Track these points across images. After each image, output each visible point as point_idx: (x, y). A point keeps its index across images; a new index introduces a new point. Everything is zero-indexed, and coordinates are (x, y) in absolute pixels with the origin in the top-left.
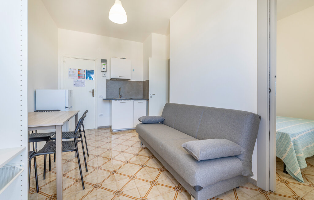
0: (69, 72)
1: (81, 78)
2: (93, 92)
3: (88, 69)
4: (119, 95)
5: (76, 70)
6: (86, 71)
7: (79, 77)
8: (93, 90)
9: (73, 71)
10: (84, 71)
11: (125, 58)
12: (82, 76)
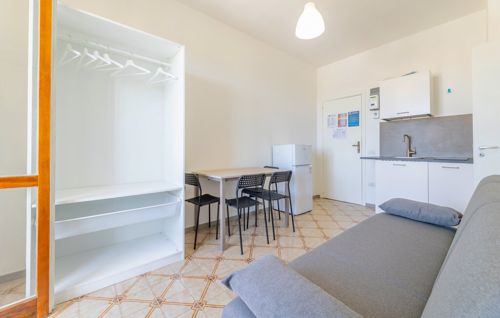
0: (328, 120)
1: (342, 126)
2: (358, 145)
3: (350, 111)
4: (407, 151)
5: (335, 115)
6: (347, 115)
7: (339, 125)
8: (359, 142)
9: (332, 118)
10: (346, 115)
11: (413, 73)
12: (343, 123)
